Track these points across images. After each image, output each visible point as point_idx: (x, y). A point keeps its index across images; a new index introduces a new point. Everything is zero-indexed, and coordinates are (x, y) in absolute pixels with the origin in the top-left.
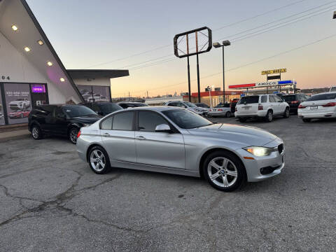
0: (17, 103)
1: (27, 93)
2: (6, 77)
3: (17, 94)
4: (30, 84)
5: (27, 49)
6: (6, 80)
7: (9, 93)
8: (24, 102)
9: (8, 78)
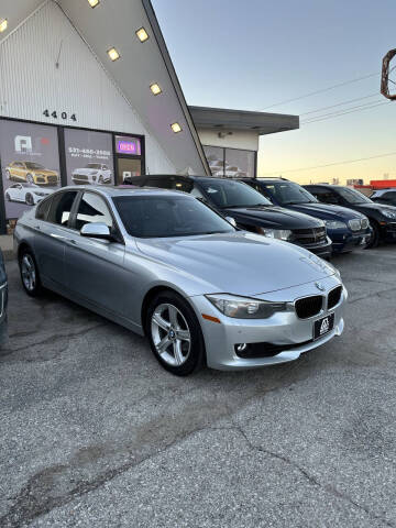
0: (87, 172)
1: (106, 154)
2: (69, 115)
3: (88, 153)
4: (114, 134)
5: (113, 55)
6: (69, 122)
7: (72, 151)
8: (100, 172)
9: (74, 118)
